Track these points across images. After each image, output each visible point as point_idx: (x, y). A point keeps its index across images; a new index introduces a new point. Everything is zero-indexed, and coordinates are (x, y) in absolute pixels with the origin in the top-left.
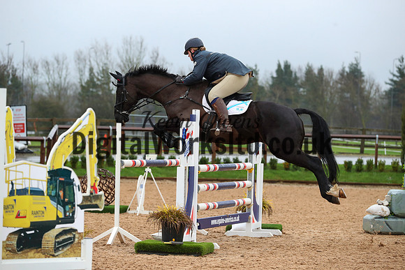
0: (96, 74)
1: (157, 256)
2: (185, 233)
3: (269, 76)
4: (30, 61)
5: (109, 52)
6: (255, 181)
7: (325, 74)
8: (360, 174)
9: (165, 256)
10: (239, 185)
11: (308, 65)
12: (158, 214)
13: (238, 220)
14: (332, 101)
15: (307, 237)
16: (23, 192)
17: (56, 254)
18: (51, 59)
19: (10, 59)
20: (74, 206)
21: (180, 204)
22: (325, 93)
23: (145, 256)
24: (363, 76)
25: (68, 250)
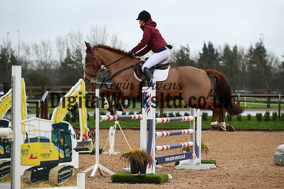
0: (72, 54)
1: (128, 184)
2: (147, 167)
4: (23, 45)
5: (81, 38)
6: (196, 129)
7: (238, 50)
8: (268, 122)
9: (133, 185)
10: (184, 133)
11: (226, 45)
12: (127, 154)
13: (184, 157)
14: (243, 68)
15: (234, 170)
16: (34, 140)
17: (59, 184)
18: (39, 43)
19: (9, 44)
20: (71, 149)
21: (143, 146)
22: (239, 64)
23: (119, 185)
24: (266, 52)
25: (68, 181)
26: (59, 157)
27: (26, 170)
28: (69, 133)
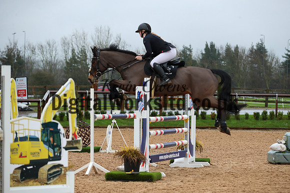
0: (77, 54)
1: (121, 182)
2: (141, 166)
3: (200, 53)
4: (29, 45)
5: (85, 38)
6: (190, 128)
7: (239, 51)
8: (265, 121)
9: (127, 183)
10: (179, 131)
11: (227, 45)
12: (121, 152)
13: (179, 156)
14: (244, 68)
15: (228, 167)
16: (24, 139)
17: (48, 183)
18: (44, 44)
19: (15, 44)
20: (61, 148)
21: (137, 145)
22: (240, 64)
23: (113, 182)
24: (267, 52)
25: (57, 179)
26: (49, 156)
27: (16, 169)
28: (58, 132)
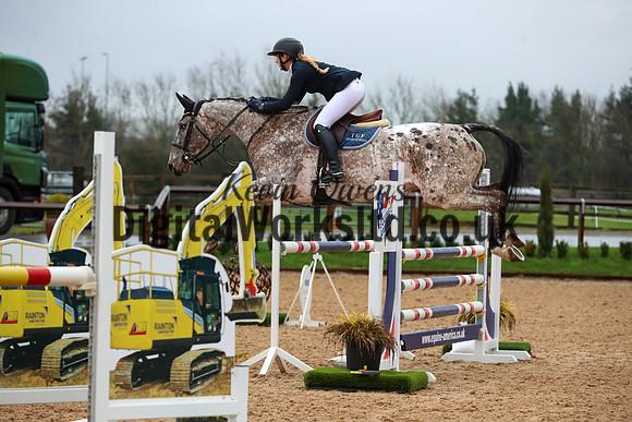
1: (340, 393)
2: (383, 357)
3: (494, 107)
4: (117, 84)
5: (242, 70)
6: (489, 274)
7: (583, 103)
9: (351, 394)
10: (464, 282)
11: (556, 90)
12: (340, 327)
13: (463, 336)
14: (593, 142)
15: (571, 363)
16: (140, 294)
17: (192, 391)
18: (150, 82)
19: (86, 82)
20: (220, 315)
21: (374, 311)
22: (584, 133)
23: (321, 393)
25: (211, 384)
26: (194, 331)
27: (122, 360)
28: (215, 279)
